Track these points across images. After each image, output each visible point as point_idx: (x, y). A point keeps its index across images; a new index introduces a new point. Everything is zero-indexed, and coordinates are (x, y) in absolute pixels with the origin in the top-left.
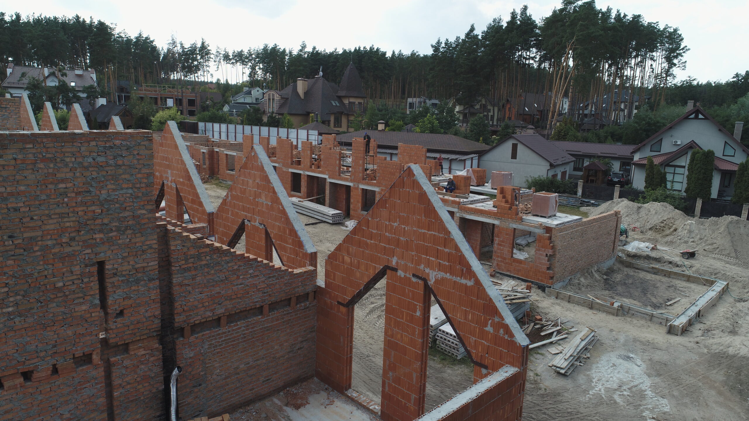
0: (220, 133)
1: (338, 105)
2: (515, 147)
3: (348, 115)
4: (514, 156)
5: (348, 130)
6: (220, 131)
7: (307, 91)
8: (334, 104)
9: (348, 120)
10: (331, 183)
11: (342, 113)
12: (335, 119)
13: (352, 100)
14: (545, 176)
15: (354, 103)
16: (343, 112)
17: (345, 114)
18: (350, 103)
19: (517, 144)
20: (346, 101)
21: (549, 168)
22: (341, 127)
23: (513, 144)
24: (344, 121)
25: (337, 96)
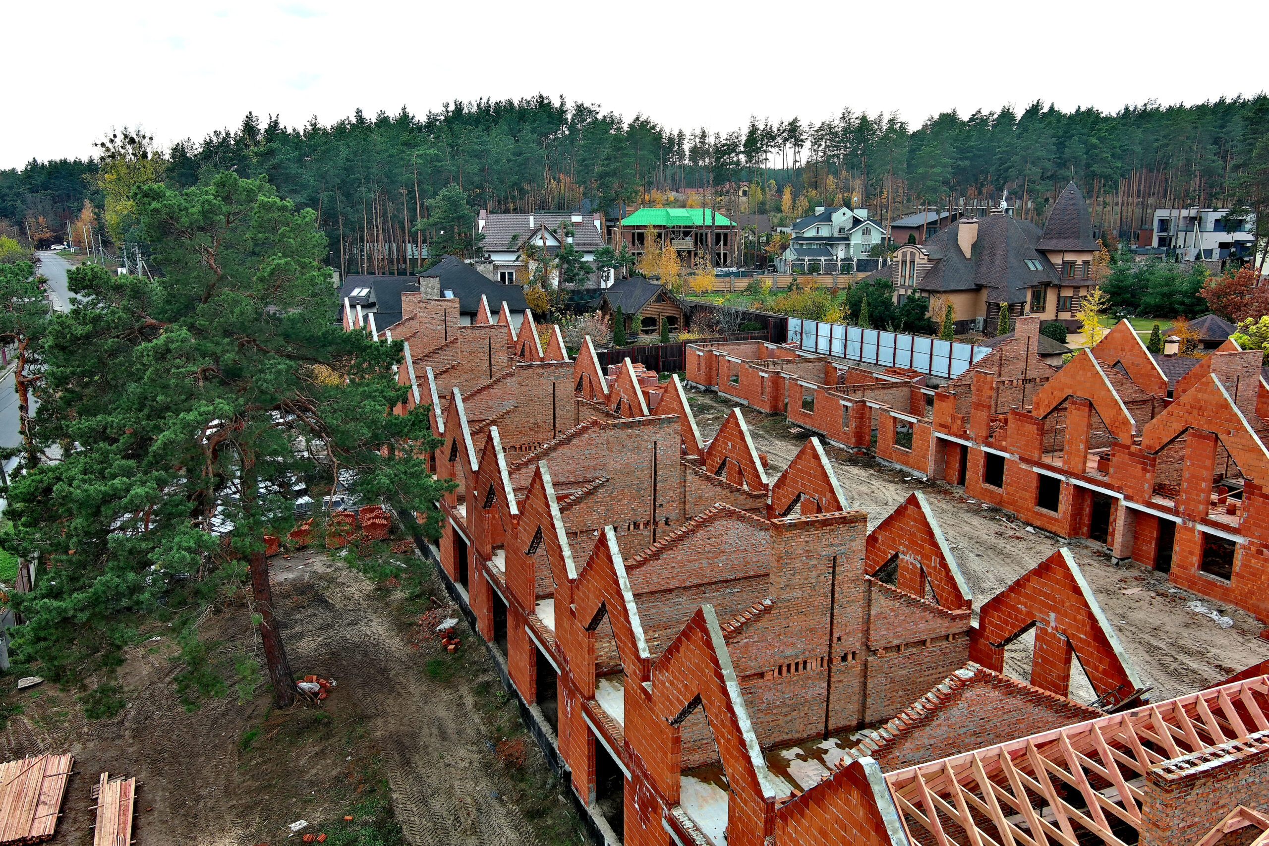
0: (831, 341)
1: (1040, 268)
3: (1059, 287)
5: (1057, 316)
6: (831, 337)
7: (976, 242)
8: (1032, 268)
9: (1059, 297)
10: (1130, 510)
11: (1047, 285)
12: (1033, 296)
13: (1069, 257)
15: (1073, 264)
16: (1050, 282)
17: (1055, 286)
18: (1064, 262)
20: (1057, 260)
22: (1044, 311)
24: (1051, 299)
25: (1036, 250)
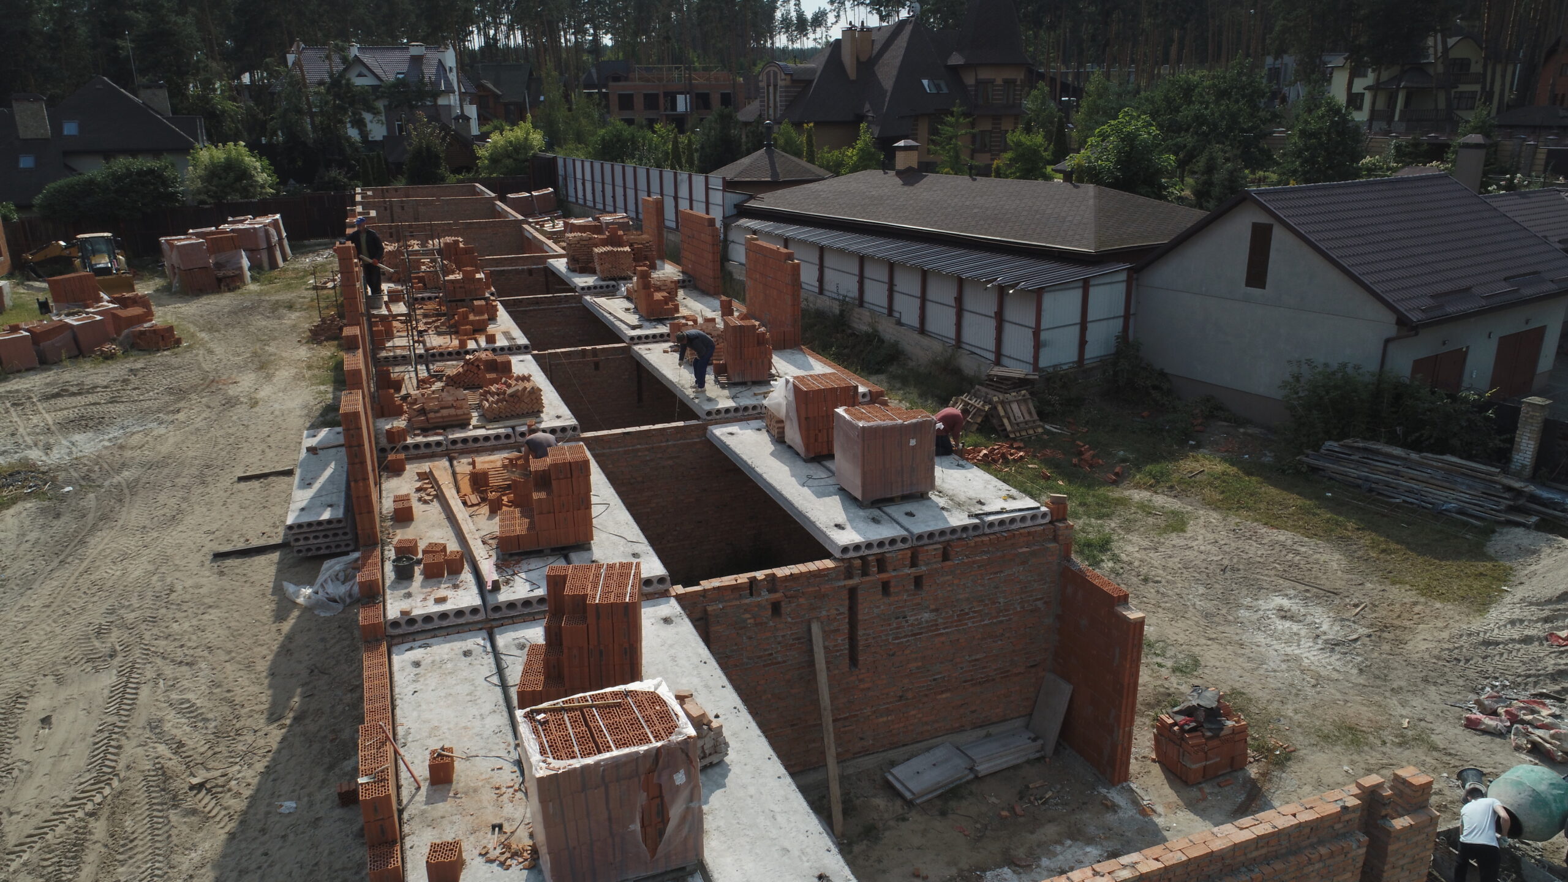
1: (945, 90)
2: (1261, 239)
4: (1257, 275)
8: (931, 90)
13: (985, 74)
14: (1373, 366)
18: (978, 82)
19: (1269, 228)
20: (970, 80)
21: (1392, 330)
23: (1255, 226)
